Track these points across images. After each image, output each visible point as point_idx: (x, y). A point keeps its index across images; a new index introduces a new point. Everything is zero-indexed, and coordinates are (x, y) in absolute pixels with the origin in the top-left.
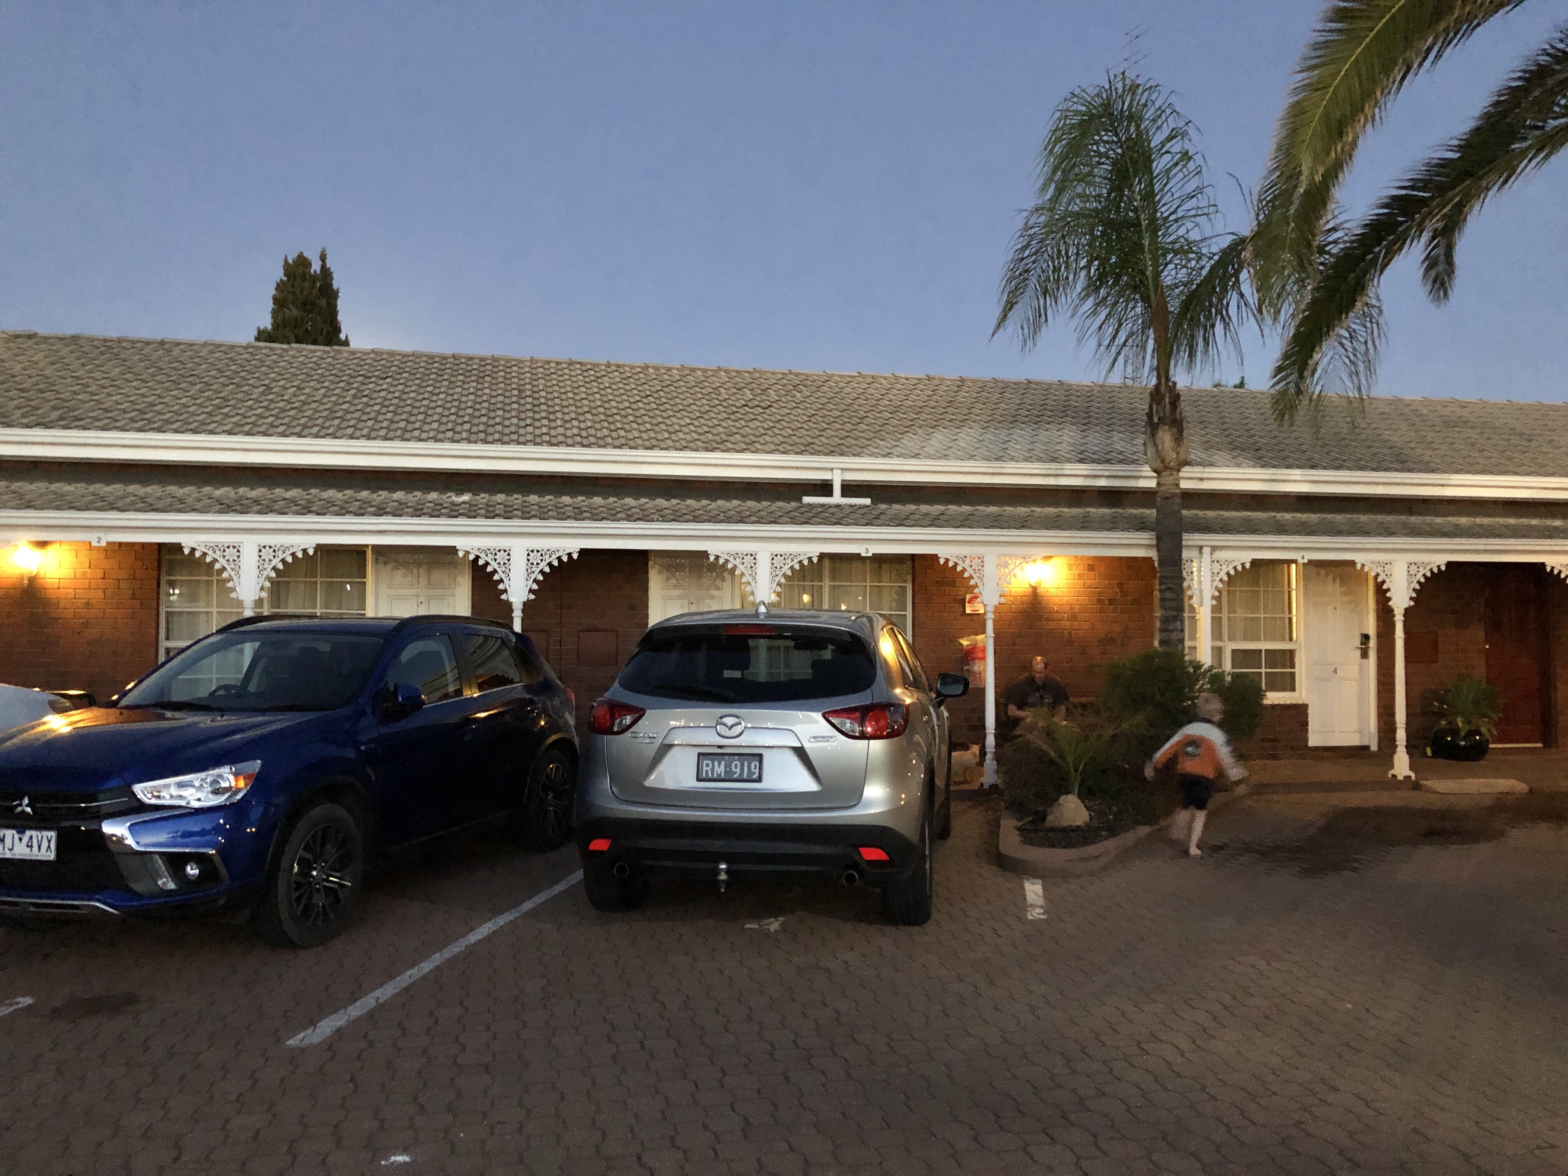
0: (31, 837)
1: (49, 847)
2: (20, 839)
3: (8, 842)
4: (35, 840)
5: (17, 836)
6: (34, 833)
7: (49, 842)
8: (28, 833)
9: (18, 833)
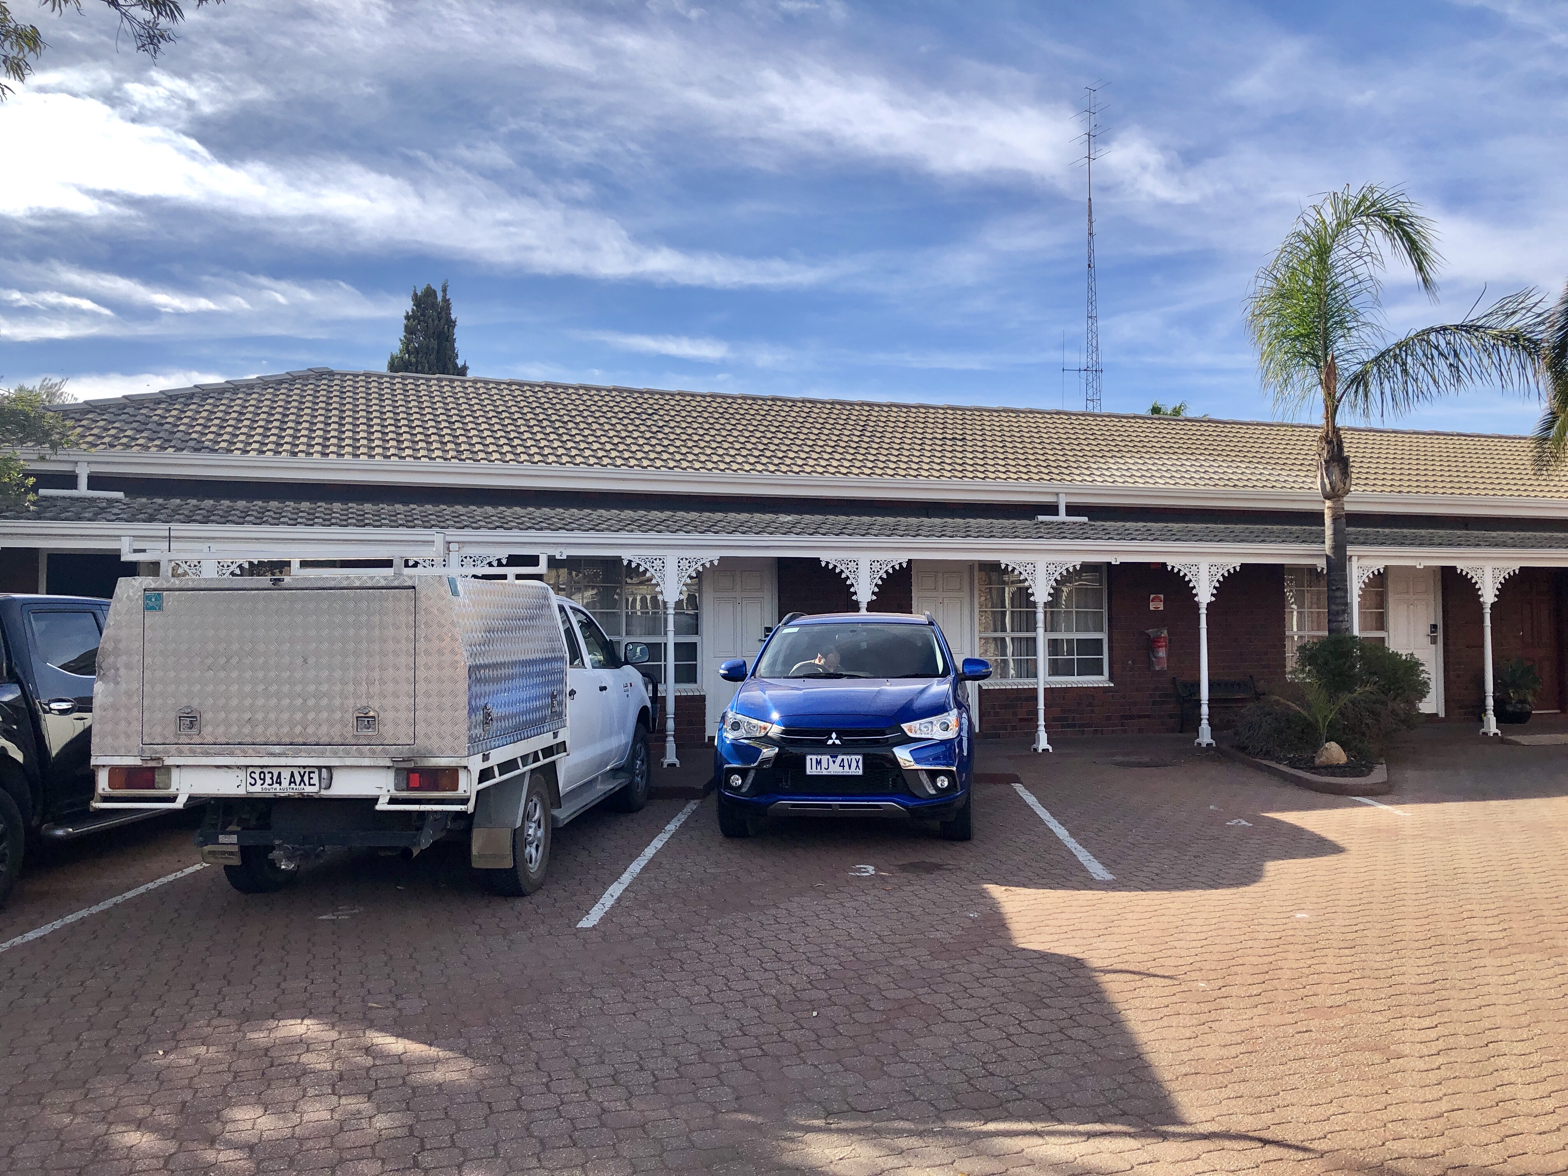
0: (843, 760)
1: (857, 766)
2: (834, 762)
3: (824, 764)
4: (845, 761)
5: (831, 760)
6: (845, 757)
7: (858, 762)
8: (840, 758)
9: (832, 757)
